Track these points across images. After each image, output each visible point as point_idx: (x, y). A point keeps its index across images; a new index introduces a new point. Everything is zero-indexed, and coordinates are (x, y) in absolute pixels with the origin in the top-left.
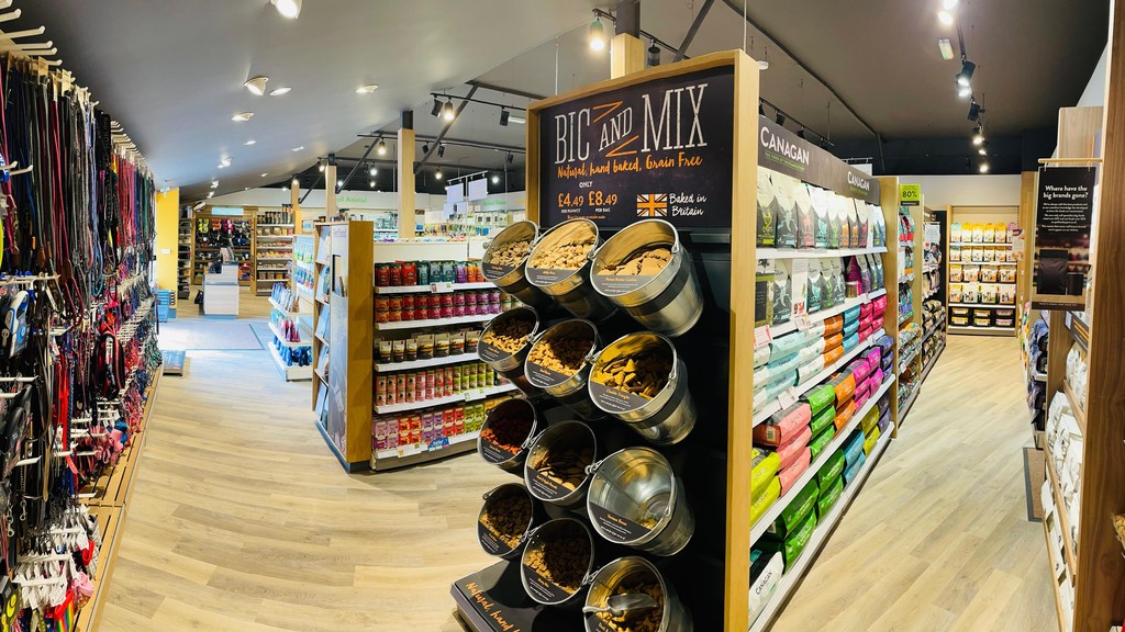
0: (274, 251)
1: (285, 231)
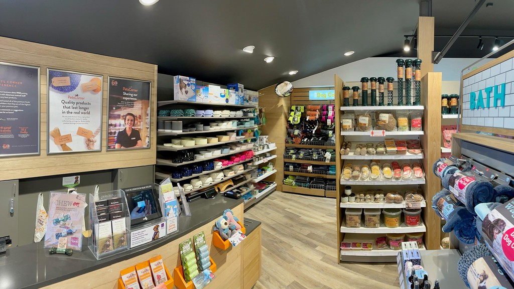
1: (403, 121)
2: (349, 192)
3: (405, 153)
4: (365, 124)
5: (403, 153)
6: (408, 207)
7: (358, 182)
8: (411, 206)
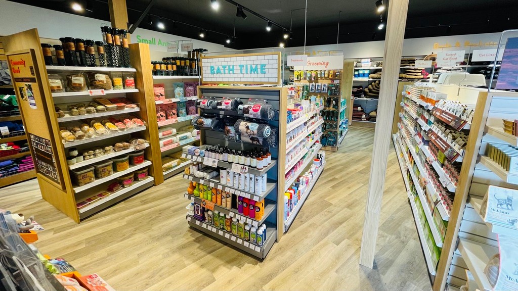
0: (103, 121)
1: (119, 81)
2: (76, 153)
3: (124, 108)
4: (80, 84)
5: (122, 108)
6: (136, 150)
7: (85, 141)
8: (138, 148)
